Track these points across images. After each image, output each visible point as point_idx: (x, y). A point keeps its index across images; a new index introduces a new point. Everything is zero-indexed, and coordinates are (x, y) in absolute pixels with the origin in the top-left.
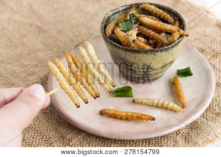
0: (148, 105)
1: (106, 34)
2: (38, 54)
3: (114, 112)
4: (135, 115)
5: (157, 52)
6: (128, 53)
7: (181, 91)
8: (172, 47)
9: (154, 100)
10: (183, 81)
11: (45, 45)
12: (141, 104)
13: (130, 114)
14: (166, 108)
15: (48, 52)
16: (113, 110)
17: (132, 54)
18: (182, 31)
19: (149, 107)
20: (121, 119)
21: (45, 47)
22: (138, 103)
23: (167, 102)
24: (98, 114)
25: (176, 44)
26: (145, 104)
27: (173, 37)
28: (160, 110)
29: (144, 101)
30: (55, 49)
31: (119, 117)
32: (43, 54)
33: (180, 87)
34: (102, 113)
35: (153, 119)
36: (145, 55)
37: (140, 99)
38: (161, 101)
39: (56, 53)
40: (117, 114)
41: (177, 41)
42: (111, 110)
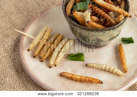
0: (98, 69)
1: (66, 13)
2: (12, 17)
3: (71, 75)
4: (87, 79)
5: (106, 31)
6: (83, 31)
7: (124, 58)
8: (118, 27)
9: (103, 65)
10: (126, 48)
11: (17, 8)
12: (93, 67)
13: (83, 78)
14: (112, 73)
15: (19, 16)
16: (70, 74)
17: (86, 31)
18: (126, 13)
19: (99, 70)
20: (76, 80)
21: (17, 10)
22: (90, 67)
23: (112, 68)
24: (59, 75)
25: (121, 24)
26: (95, 68)
27: (119, 18)
28: (107, 73)
29: (95, 65)
30: (25, 13)
31: (75, 79)
32: (16, 18)
33: (123, 54)
34: (61, 75)
35: (101, 83)
36: (97, 33)
37: (92, 64)
38: (108, 67)
39: (26, 16)
40: (73, 77)
41: (122, 22)
42: (69, 74)
